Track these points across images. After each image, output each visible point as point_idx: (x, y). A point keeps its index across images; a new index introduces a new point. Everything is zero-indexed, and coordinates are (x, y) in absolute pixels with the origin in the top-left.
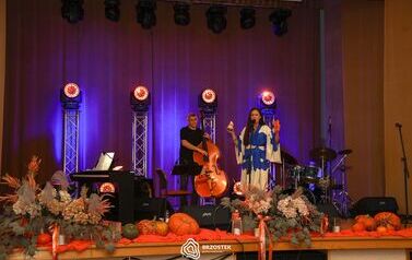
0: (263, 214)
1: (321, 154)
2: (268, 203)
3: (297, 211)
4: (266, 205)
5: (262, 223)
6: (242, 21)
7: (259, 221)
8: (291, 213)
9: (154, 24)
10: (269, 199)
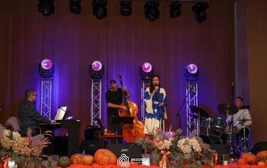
0: (166, 150)
1: (226, 109)
2: (170, 142)
3: (192, 148)
4: (168, 143)
5: (165, 156)
6: (171, 11)
7: (162, 155)
8: (186, 149)
9: (105, 15)
10: (170, 139)
